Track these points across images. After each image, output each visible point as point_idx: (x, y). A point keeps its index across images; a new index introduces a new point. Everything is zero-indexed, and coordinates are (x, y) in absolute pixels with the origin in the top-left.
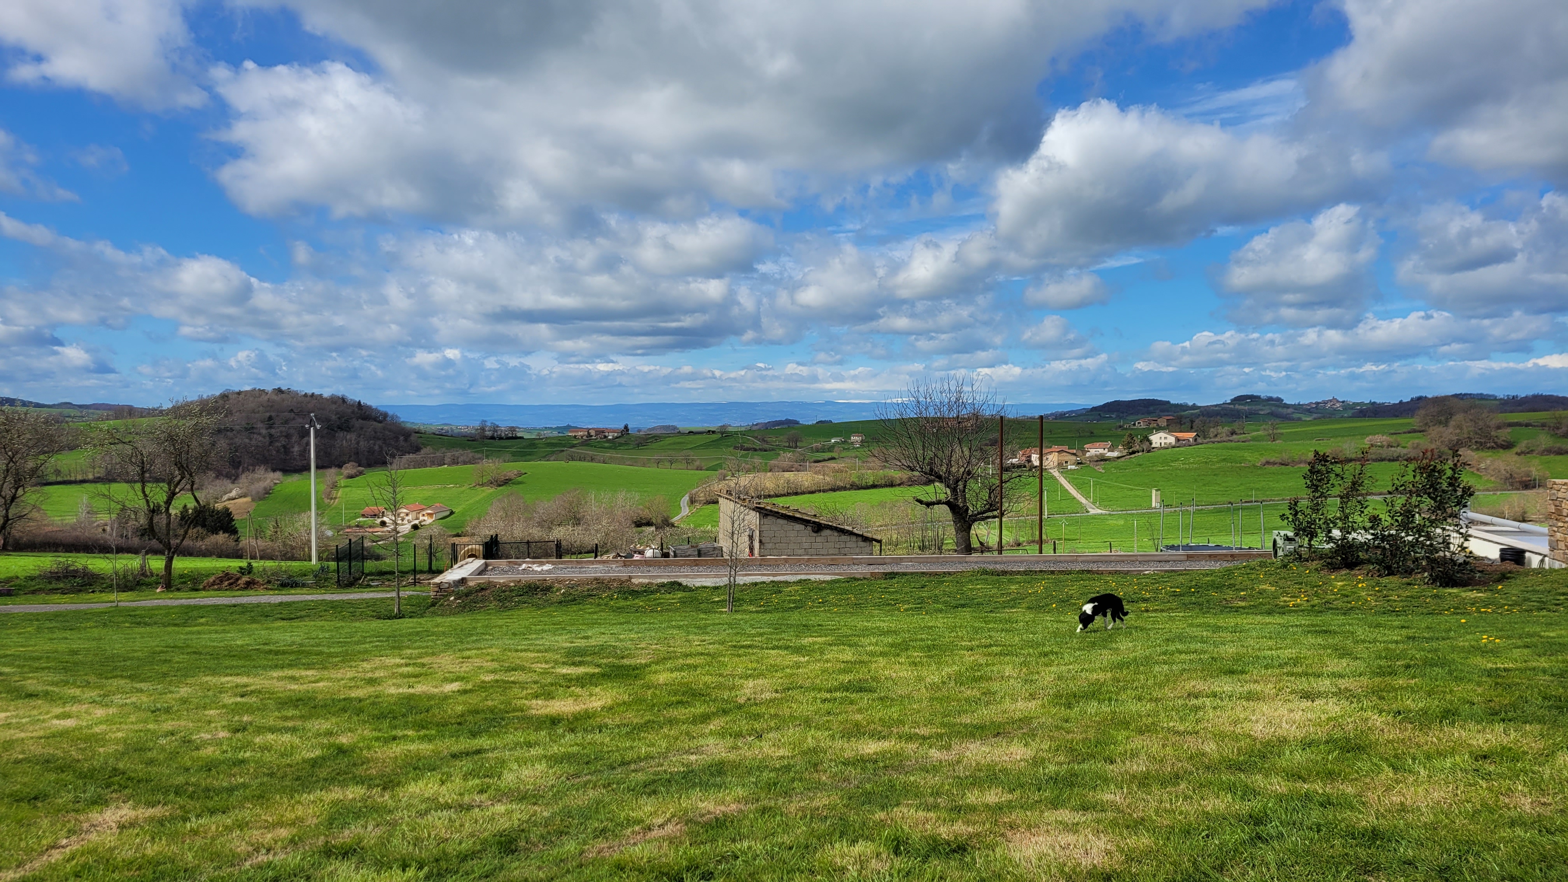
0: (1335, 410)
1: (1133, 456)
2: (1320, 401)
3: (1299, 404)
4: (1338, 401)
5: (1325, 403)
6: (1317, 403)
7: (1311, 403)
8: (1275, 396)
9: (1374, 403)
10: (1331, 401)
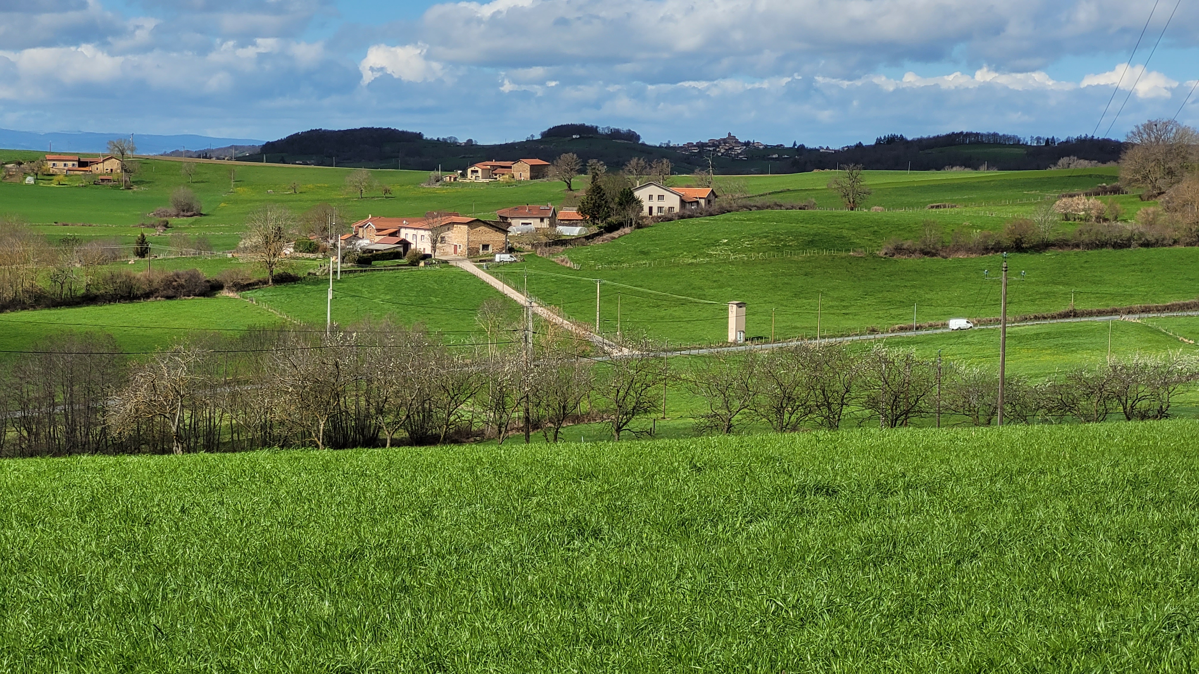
0: (733, 160)
1: (615, 234)
2: (705, 140)
3: (668, 147)
4: (737, 142)
5: (716, 144)
6: (701, 146)
7: (690, 145)
8: (624, 128)
9: (802, 147)
10: (725, 141)
